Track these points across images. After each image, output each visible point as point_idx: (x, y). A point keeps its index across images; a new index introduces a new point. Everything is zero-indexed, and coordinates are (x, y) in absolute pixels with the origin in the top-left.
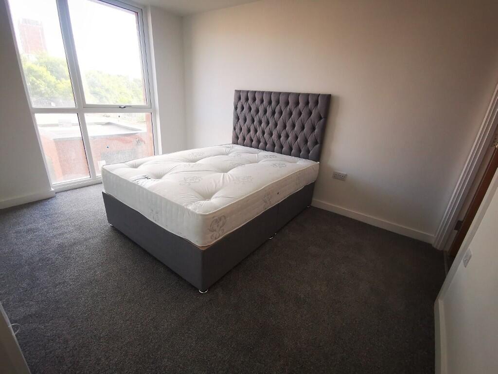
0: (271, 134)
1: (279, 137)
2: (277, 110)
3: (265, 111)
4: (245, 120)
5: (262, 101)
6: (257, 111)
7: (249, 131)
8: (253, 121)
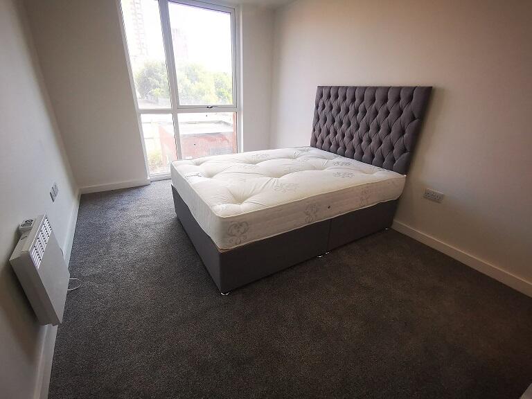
0: (352, 137)
1: (361, 141)
2: (361, 109)
3: (347, 110)
4: (325, 120)
5: (345, 98)
6: (339, 110)
7: (328, 133)
8: (333, 121)
